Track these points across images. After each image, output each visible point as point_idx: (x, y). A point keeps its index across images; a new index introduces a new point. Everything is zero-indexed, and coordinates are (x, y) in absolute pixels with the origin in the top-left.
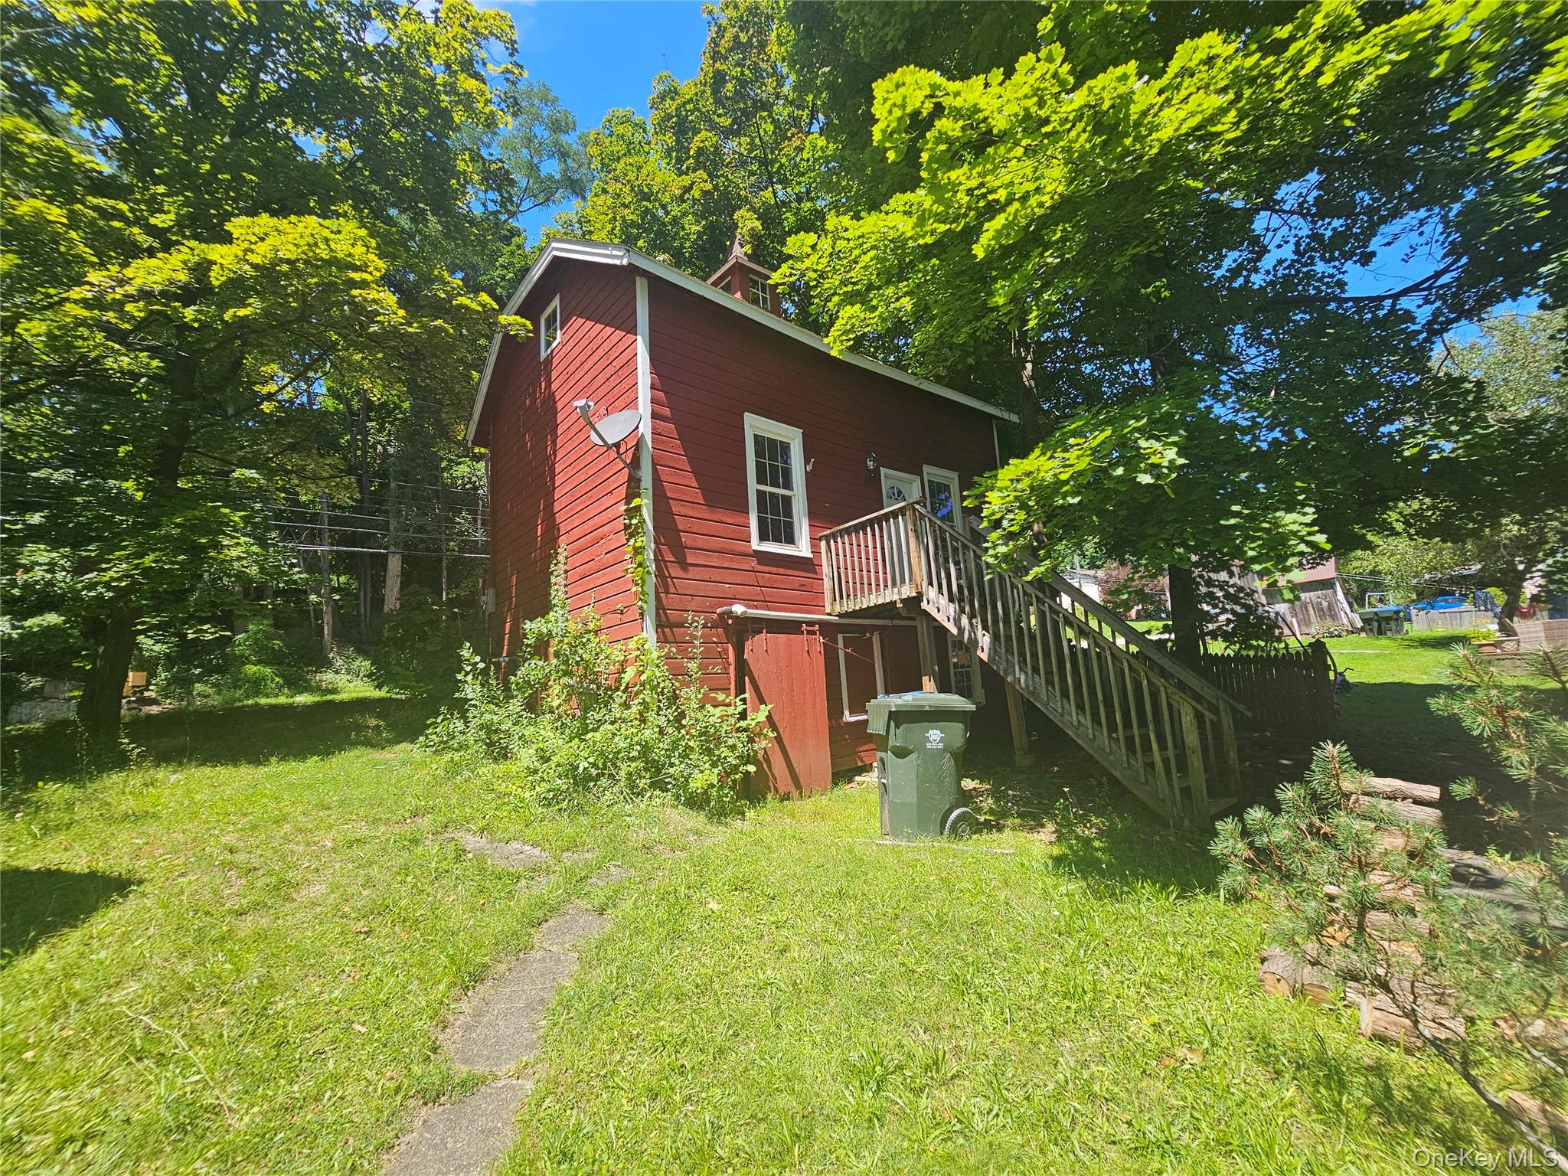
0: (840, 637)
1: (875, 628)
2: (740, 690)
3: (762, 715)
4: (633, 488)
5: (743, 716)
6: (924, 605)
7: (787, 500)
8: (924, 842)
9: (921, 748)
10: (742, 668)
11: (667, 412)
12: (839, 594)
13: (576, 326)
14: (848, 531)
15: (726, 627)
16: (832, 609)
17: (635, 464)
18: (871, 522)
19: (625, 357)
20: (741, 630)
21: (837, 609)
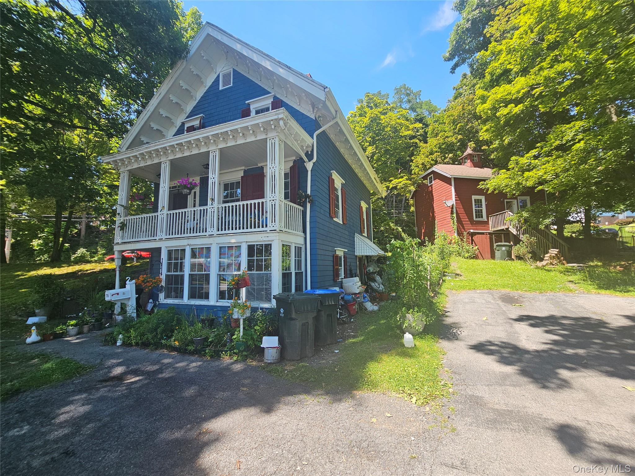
0: (493, 235)
1: (502, 233)
2: (472, 244)
3: (477, 247)
4: (452, 213)
5: (473, 248)
6: (509, 229)
7: (481, 210)
8: (502, 261)
9: (501, 250)
10: (472, 240)
11: (458, 199)
12: (494, 226)
13: (437, 181)
14: (495, 215)
15: (469, 234)
16: (491, 230)
17: (452, 208)
18: (499, 214)
19: (449, 190)
20: (473, 235)
21: (492, 230)
